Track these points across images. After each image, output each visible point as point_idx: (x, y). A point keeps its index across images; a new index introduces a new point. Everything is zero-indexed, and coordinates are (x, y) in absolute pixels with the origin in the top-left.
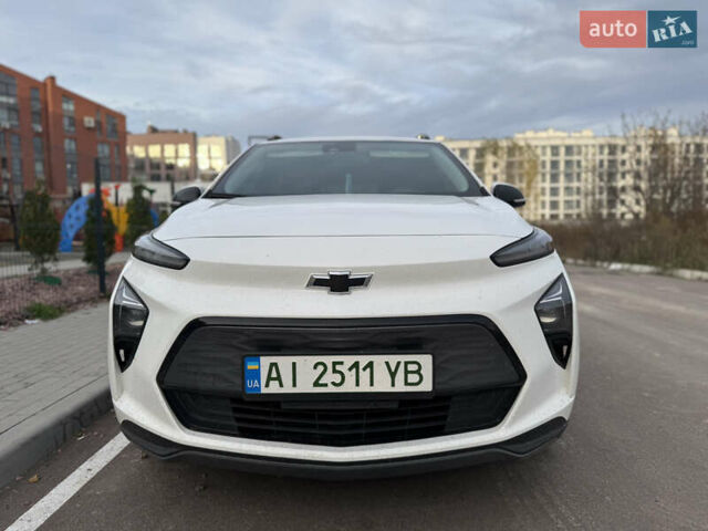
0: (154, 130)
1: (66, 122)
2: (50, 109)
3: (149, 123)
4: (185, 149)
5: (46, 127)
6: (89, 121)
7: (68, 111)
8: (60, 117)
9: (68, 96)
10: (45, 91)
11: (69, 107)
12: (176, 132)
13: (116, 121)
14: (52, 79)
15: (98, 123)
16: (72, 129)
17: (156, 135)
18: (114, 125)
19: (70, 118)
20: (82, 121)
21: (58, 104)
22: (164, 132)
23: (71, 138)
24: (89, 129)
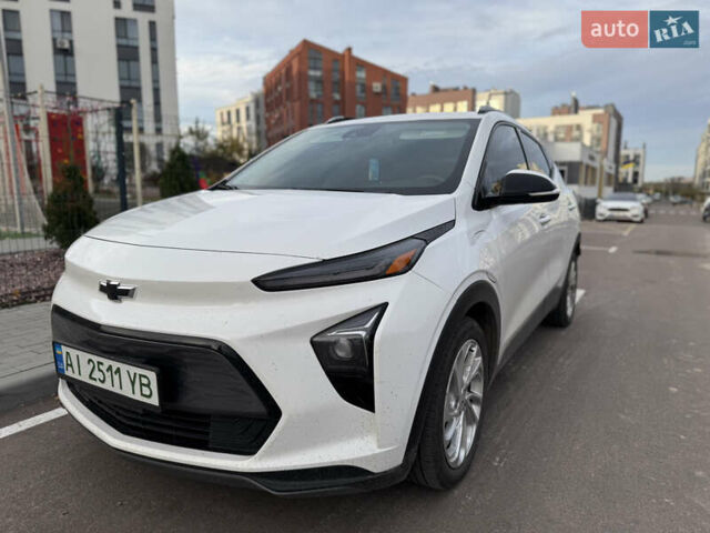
0: (436, 89)
1: (358, 88)
2: (347, 78)
3: (432, 83)
4: (463, 107)
5: (343, 95)
6: (377, 87)
7: (360, 78)
8: (353, 84)
9: (361, 64)
10: (344, 61)
11: (361, 75)
12: (456, 89)
13: (400, 84)
14: (349, 50)
15: (384, 87)
16: (363, 95)
17: (437, 95)
18: (397, 88)
19: (363, 85)
20: (371, 87)
21: (353, 72)
22: (446, 90)
23: (362, 104)
24: (377, 94)
